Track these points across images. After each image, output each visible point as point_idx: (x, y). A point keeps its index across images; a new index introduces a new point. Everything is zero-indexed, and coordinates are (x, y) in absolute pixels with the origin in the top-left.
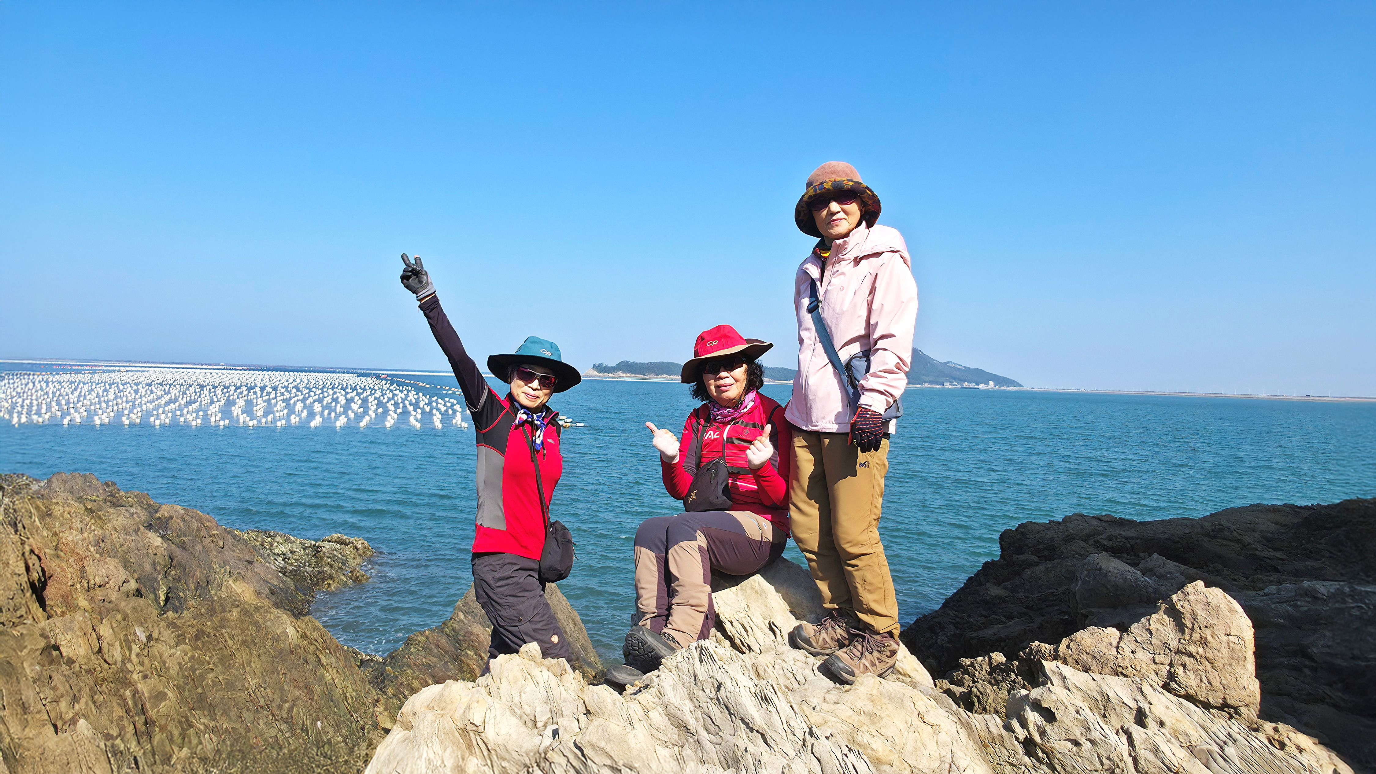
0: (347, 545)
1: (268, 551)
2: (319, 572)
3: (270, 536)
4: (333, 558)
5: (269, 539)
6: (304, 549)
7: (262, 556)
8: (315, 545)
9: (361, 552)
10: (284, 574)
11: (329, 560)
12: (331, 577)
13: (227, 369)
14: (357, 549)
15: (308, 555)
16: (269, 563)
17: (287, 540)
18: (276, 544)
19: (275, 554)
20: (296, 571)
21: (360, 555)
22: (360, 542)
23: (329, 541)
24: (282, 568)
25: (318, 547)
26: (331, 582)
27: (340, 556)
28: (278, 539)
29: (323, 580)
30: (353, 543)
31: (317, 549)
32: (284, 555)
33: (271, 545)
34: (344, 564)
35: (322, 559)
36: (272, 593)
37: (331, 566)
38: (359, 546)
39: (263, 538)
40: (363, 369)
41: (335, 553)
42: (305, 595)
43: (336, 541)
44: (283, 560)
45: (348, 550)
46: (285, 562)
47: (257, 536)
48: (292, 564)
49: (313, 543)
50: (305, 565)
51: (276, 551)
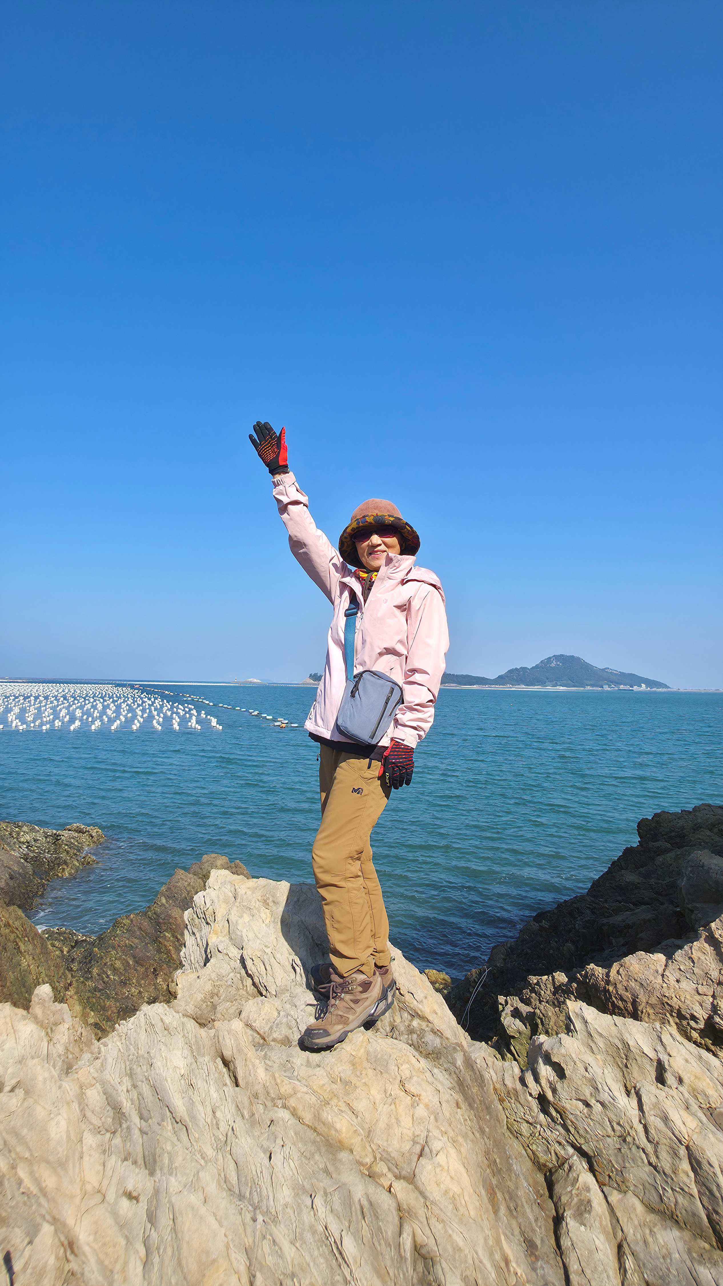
0: (84, 833)
1: (15, 840)
2: (56, 859)
3: (18, 827)
4: (70, 845)
5: (17, 829)
6: (46, 838)
7: (8, 844)
8: (55, 834)
9: (95, 839)
10: (26, 861)
11: (66, 847)
12: (65, 863)
13: (10, 682)
14: (92, 837)
15: (49, 842)
16: (14, 850)
17: (32, 830)
18: (22, 833)
19: (20, 842)
20: (36, 857)
21: (94, 842)
22: (95, 831)
23: (70, 830)
24: (25, 855)
25: (58, 836)
26: (65, 867)
27: (76, 843)
28: (25, 829)
29: (59, 865)
30: (89, 832)
31: (56, 837)
32: (28, 843)
33: (18, 834)
34: (79, 851)
35: (60, 845)
36: (11, 878)
37: (68, 852)
38: (94, 834)
39: (12, 828)
40: (121, 680)
41: (72, 840)
42: (41, 879)
43: (75, 830)
44: (27, 848)
45: (84, 838)
46: (29, 849)
47: (7, 826)
48: (34, 851)
49: (55, 832)
50: (45, 852)
51: (22, 840)
